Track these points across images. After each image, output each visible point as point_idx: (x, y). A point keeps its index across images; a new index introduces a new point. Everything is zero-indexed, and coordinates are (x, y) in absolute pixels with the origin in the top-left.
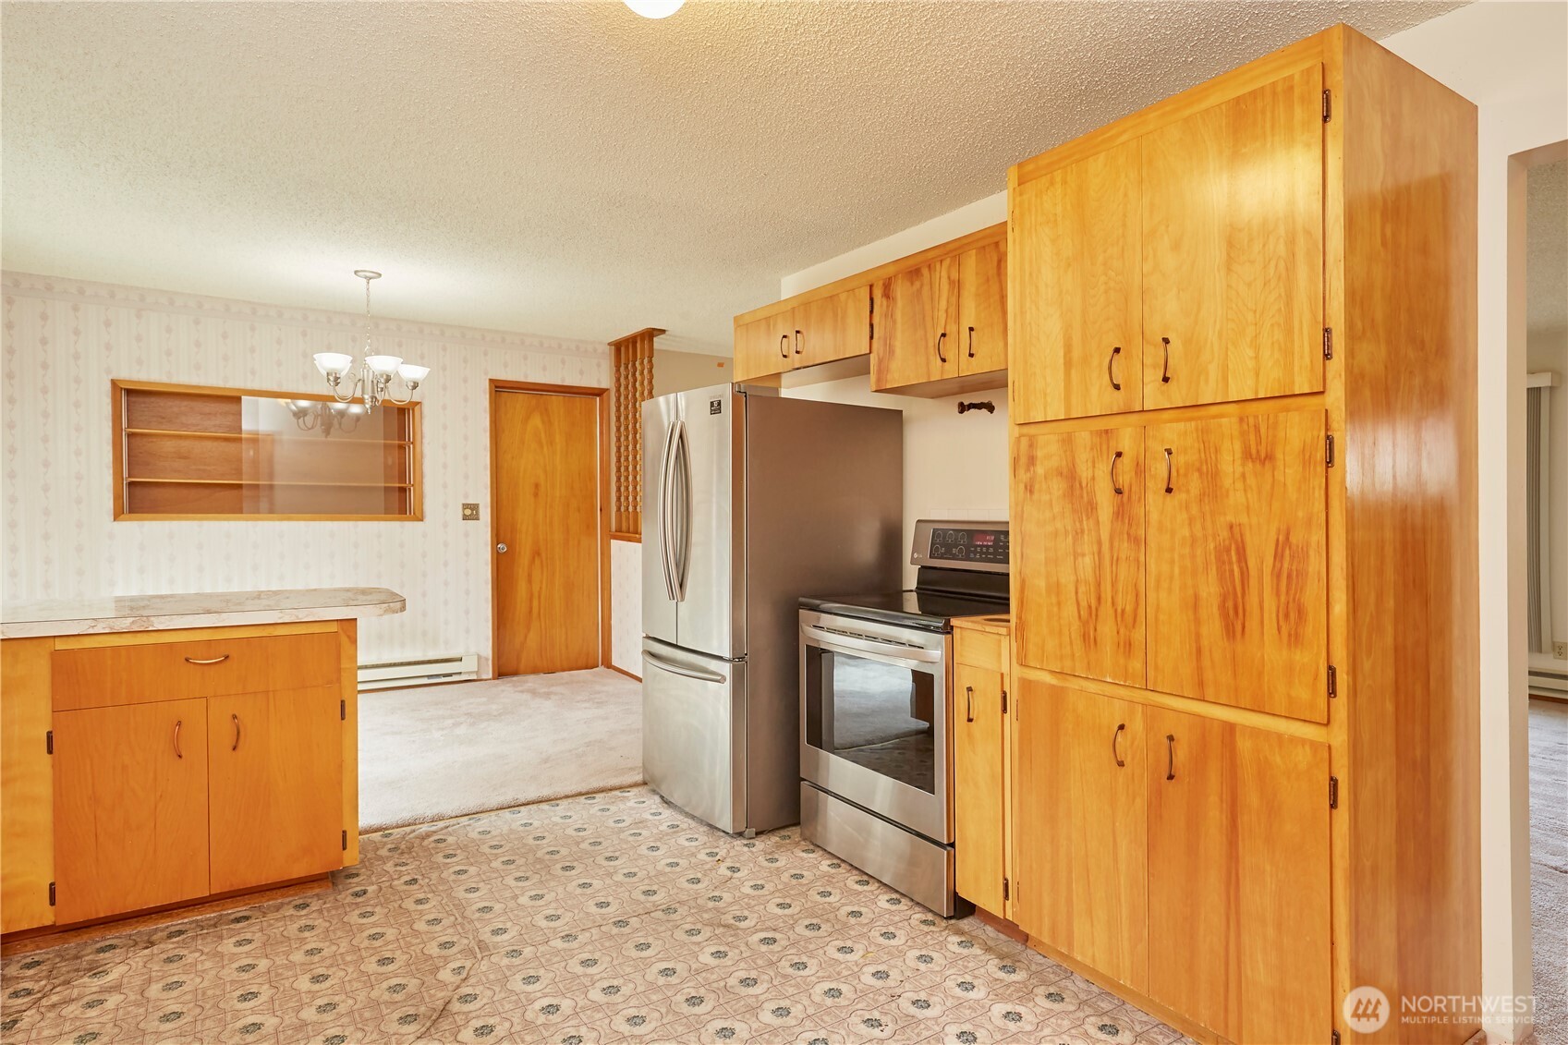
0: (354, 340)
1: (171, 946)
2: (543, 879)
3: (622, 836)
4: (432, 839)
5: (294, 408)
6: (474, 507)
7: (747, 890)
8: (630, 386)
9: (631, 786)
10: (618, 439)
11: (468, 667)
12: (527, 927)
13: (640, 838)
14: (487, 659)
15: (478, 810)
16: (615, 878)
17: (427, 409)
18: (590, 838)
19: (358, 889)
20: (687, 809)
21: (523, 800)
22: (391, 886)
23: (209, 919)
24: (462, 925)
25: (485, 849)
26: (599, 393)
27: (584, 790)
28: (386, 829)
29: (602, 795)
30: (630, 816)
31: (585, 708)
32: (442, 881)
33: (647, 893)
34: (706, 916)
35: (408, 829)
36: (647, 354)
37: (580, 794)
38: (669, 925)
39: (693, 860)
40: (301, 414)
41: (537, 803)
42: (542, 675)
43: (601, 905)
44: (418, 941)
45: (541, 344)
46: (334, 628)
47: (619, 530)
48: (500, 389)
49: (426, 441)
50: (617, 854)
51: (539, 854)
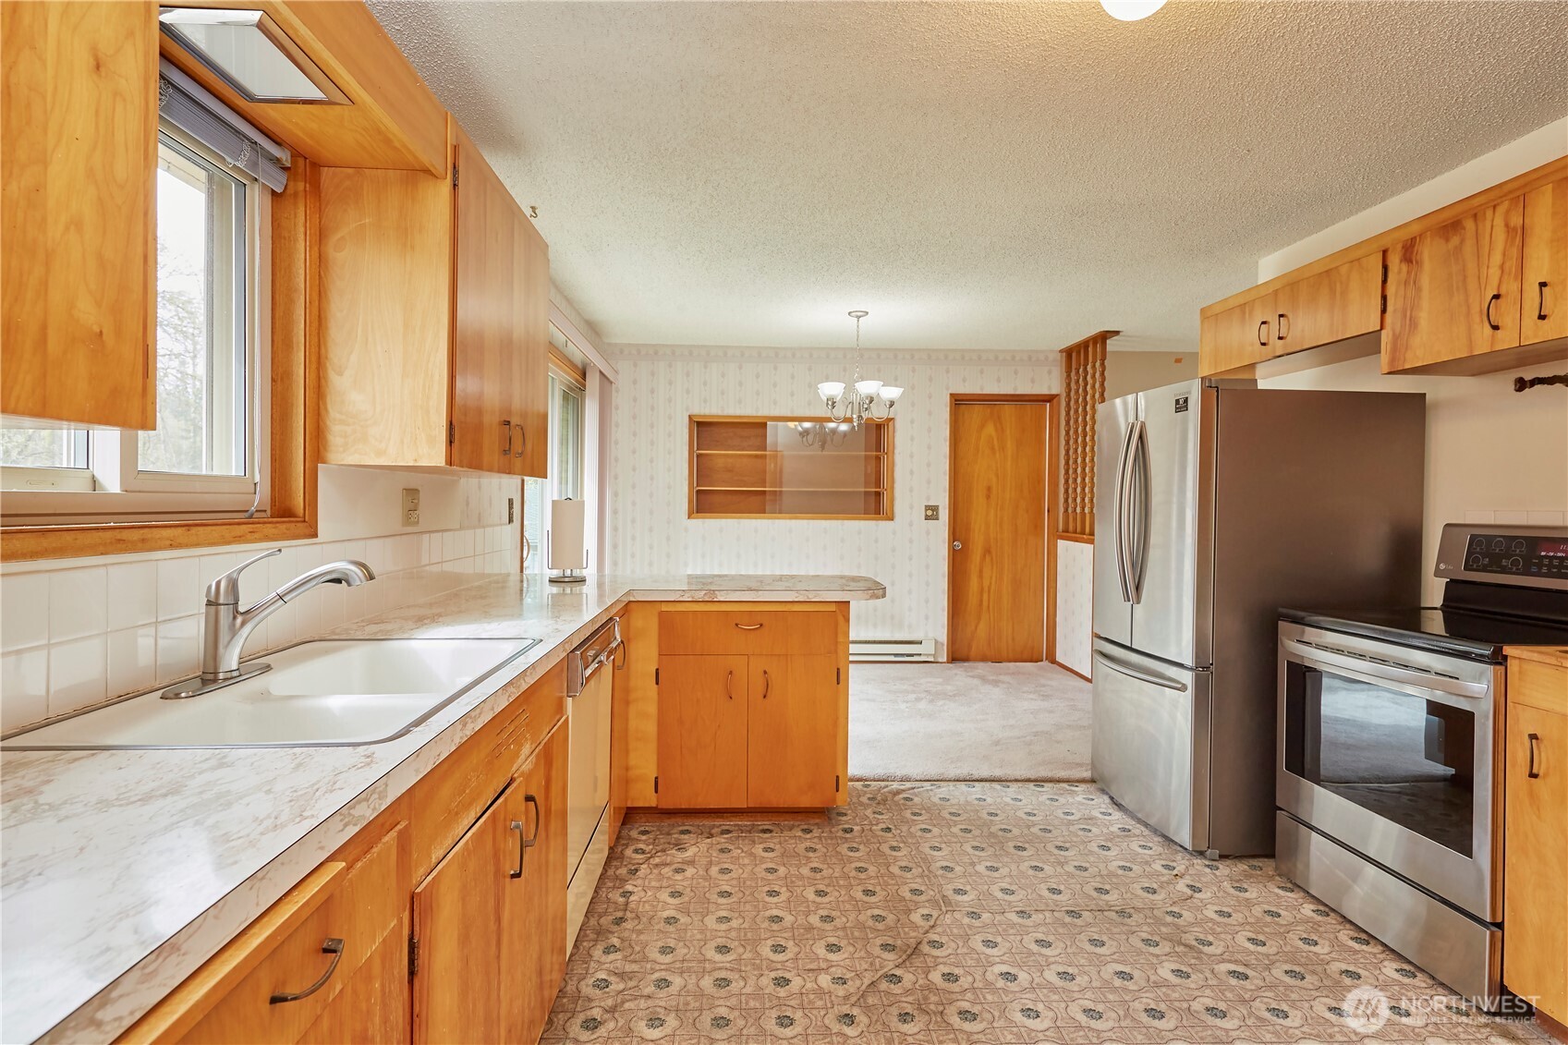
0: (845, 370)
1: (723, 840)
2: (997, 853)
3: (1072, 828)
4: (901, 796)
5: (800, 429)
6: (935, 509)
7: (1210, 913)
8: (1081, 390)
9: (1078, 781)
10: (1067, 443)
11: (926, 649)
12: (984, 895)
13: (1090, 834)
14: (943, 645)
15: (938, 778)
16: (1066, 868)
17: (899, 424)
18: (1040, 824)
19: (846, 826)
20: (1139, 815)
21: (976, 777)
22: (871, 830)
23: (746, 826)
24: (929, 878)
25: (945, 814)
26: (1050, 399)
27: (1033, 777)
28: (866, 780)
29: (1050, 785)
30: (1079, 810)
31: (1032, 699)
32: (912, 835)
33: (1099, 890)
34: (1164, 929)
35: (883, 784)
36: (1099, 356)
37: (1029, 780)
38: (1124, 929)
39: (1148, 869)
40: (806, 433)
41: (990, 781)
42: (990, 663)
43: (1053, 891)
44: (893, 882)
45: (997, 358)
46: (833, 608)
47: (1066, 531)
48: (958, 402)
49: (897, 451)
50: (1067, 845)
51: (993, 829)
